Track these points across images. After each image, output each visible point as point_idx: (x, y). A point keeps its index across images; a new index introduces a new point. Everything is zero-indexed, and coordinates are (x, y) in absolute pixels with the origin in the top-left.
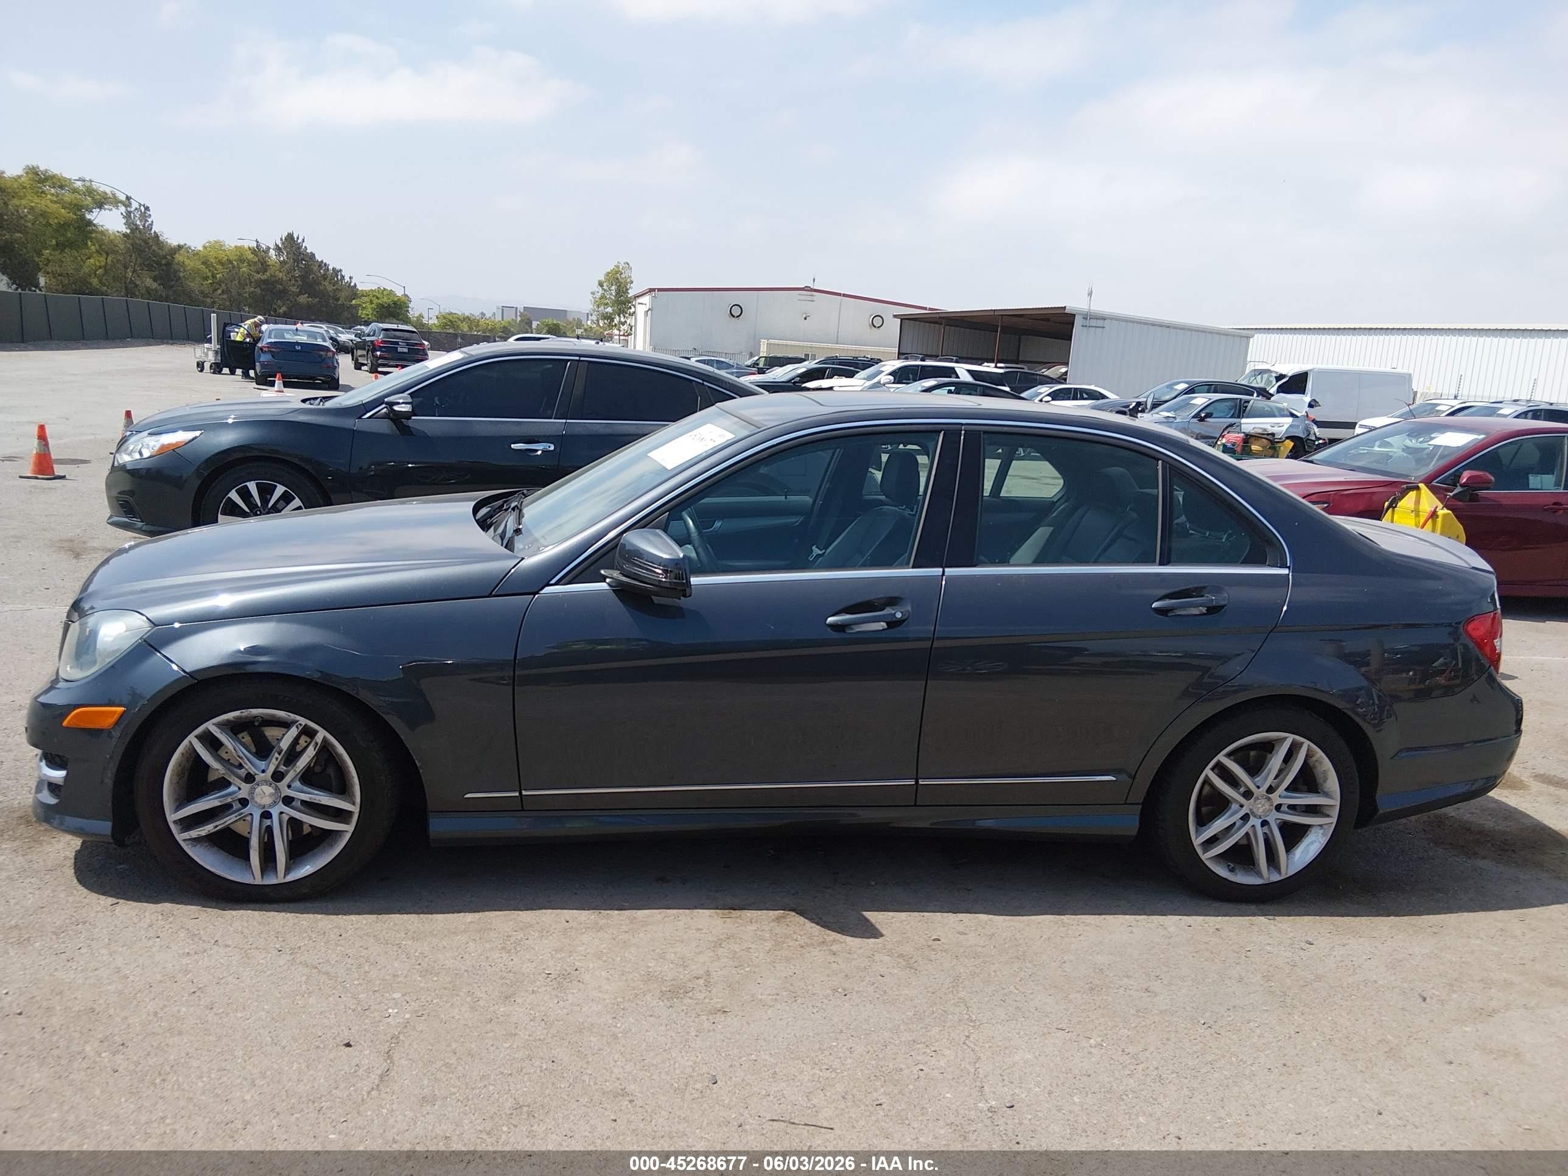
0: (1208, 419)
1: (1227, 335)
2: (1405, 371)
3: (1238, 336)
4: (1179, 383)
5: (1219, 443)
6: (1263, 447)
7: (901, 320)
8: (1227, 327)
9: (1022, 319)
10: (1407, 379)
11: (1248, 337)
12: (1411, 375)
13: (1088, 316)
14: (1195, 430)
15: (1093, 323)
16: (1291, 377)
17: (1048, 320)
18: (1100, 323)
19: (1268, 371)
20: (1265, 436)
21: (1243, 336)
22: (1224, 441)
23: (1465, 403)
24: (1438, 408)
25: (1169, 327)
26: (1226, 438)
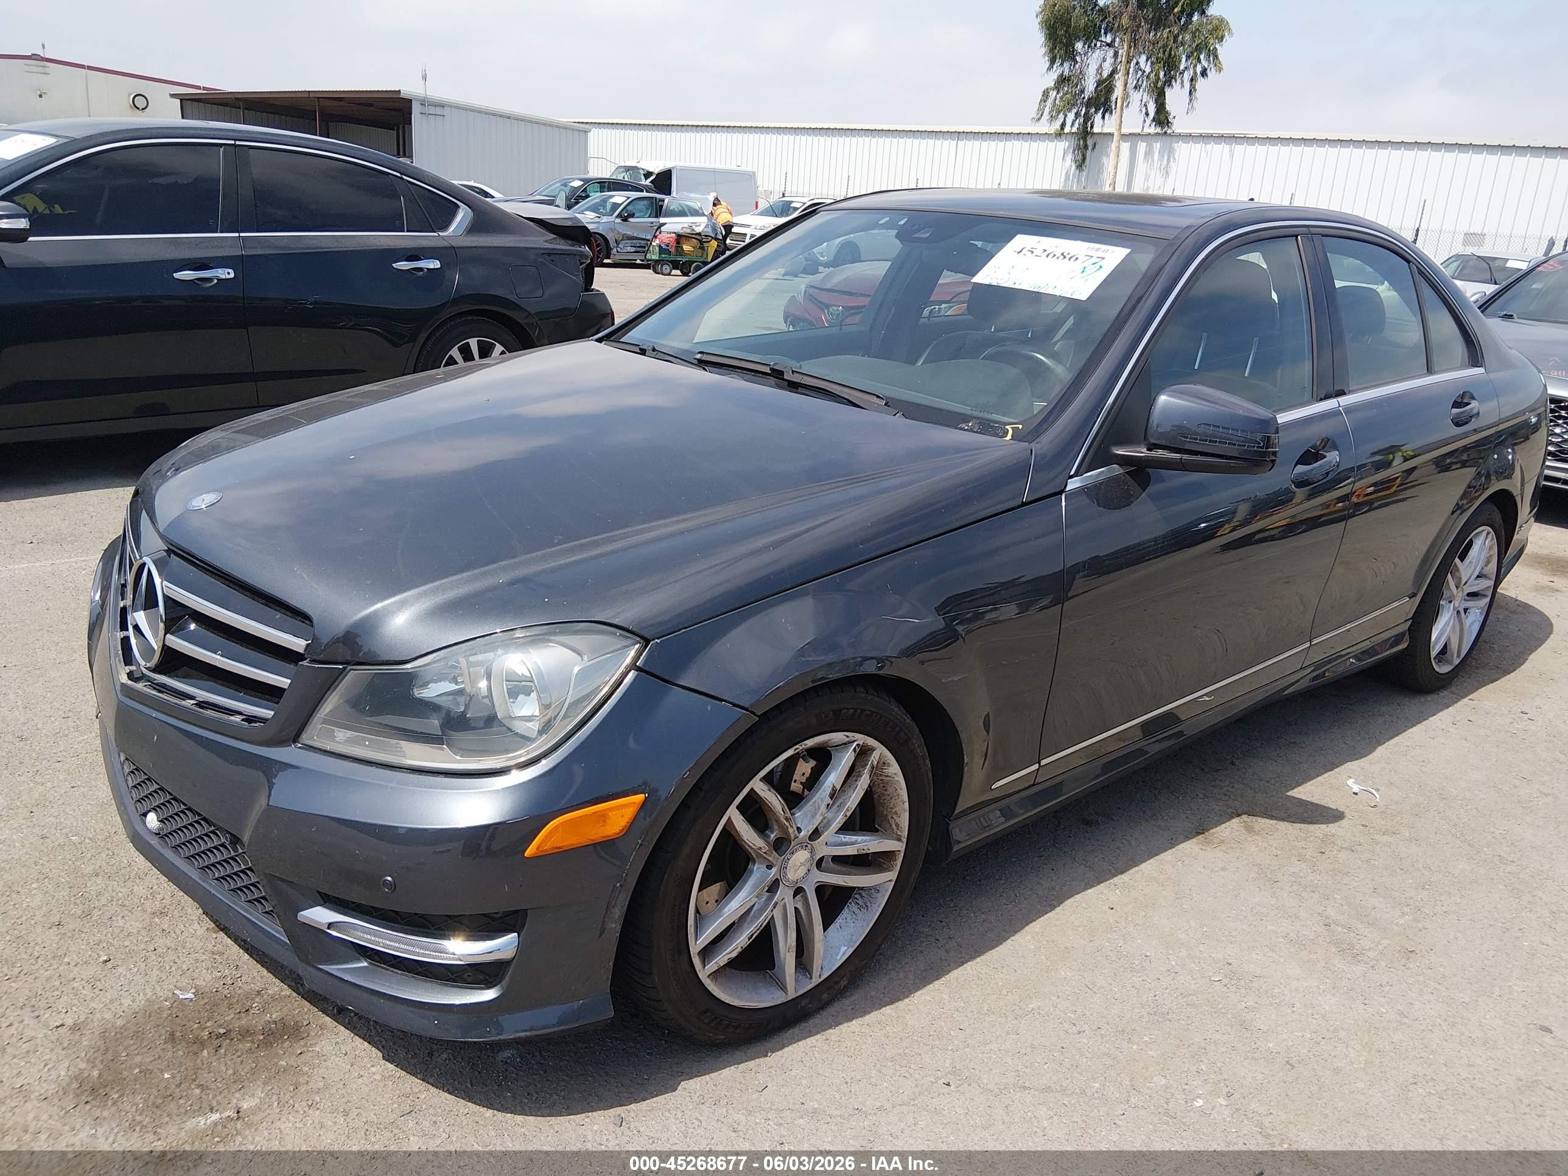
0: (630, 220)
1: (566, 128)
2: (749, 169)
3: (577, 130)
4: (574, 180)
5: (653, 244)
6: (694, 247)
7: (181, 100)
8: (565, 120)
9: (342, 103)
10: (751, 177)
11: (585, 132)
12: (754, 173)
13: (424, 102)
14: (620, 231)
15: (432, 110)
16: (657, 174)
17: (371, 105)
18: (439, 111)
19: (636, 168)
20: (694, 236)
21: (581, 130)
22: (657, 241)
23: (813, 199)
24: (793, 205)
25: (509, 118)
26: (660, 239)
